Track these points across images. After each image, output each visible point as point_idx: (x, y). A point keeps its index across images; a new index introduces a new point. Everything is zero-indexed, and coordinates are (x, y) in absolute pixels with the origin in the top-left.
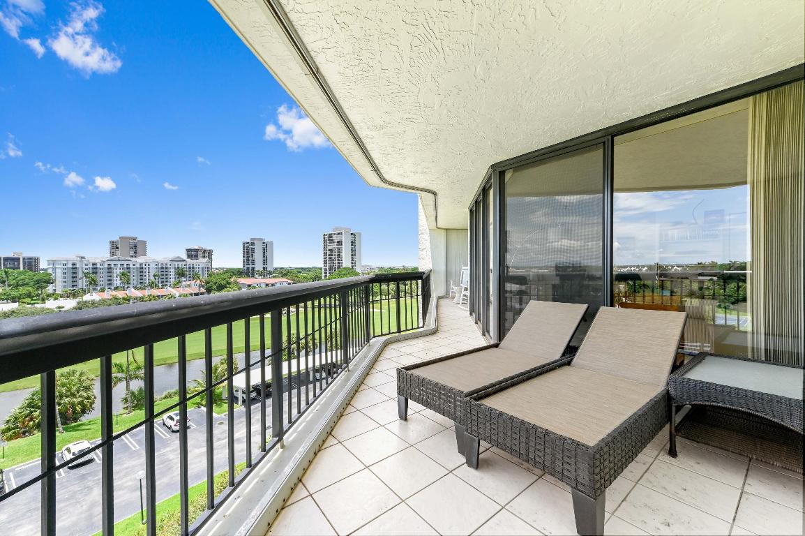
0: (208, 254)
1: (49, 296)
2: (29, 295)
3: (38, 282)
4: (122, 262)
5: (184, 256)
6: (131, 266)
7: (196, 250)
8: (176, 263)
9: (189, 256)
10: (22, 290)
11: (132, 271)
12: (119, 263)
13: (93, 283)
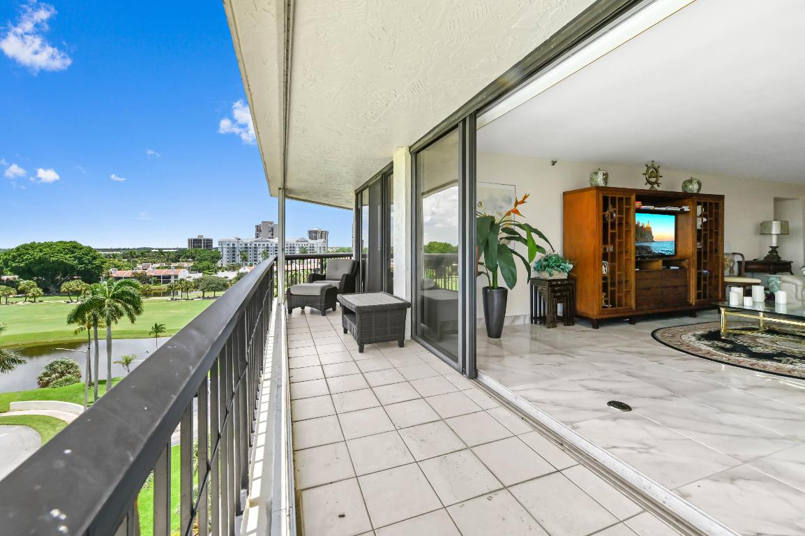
0: (324, 235)
1: (219, 268)
2: (208, 268)
3: (213, 258)
4: (264, 243)
5: (307, 237)
6: (270, 245)
7: (316, 232)
8: (300, 243)
9: (311, 238)
10: (205, 264)
11: (270, 249)
12: (262, 243)
13: (245, 259)
